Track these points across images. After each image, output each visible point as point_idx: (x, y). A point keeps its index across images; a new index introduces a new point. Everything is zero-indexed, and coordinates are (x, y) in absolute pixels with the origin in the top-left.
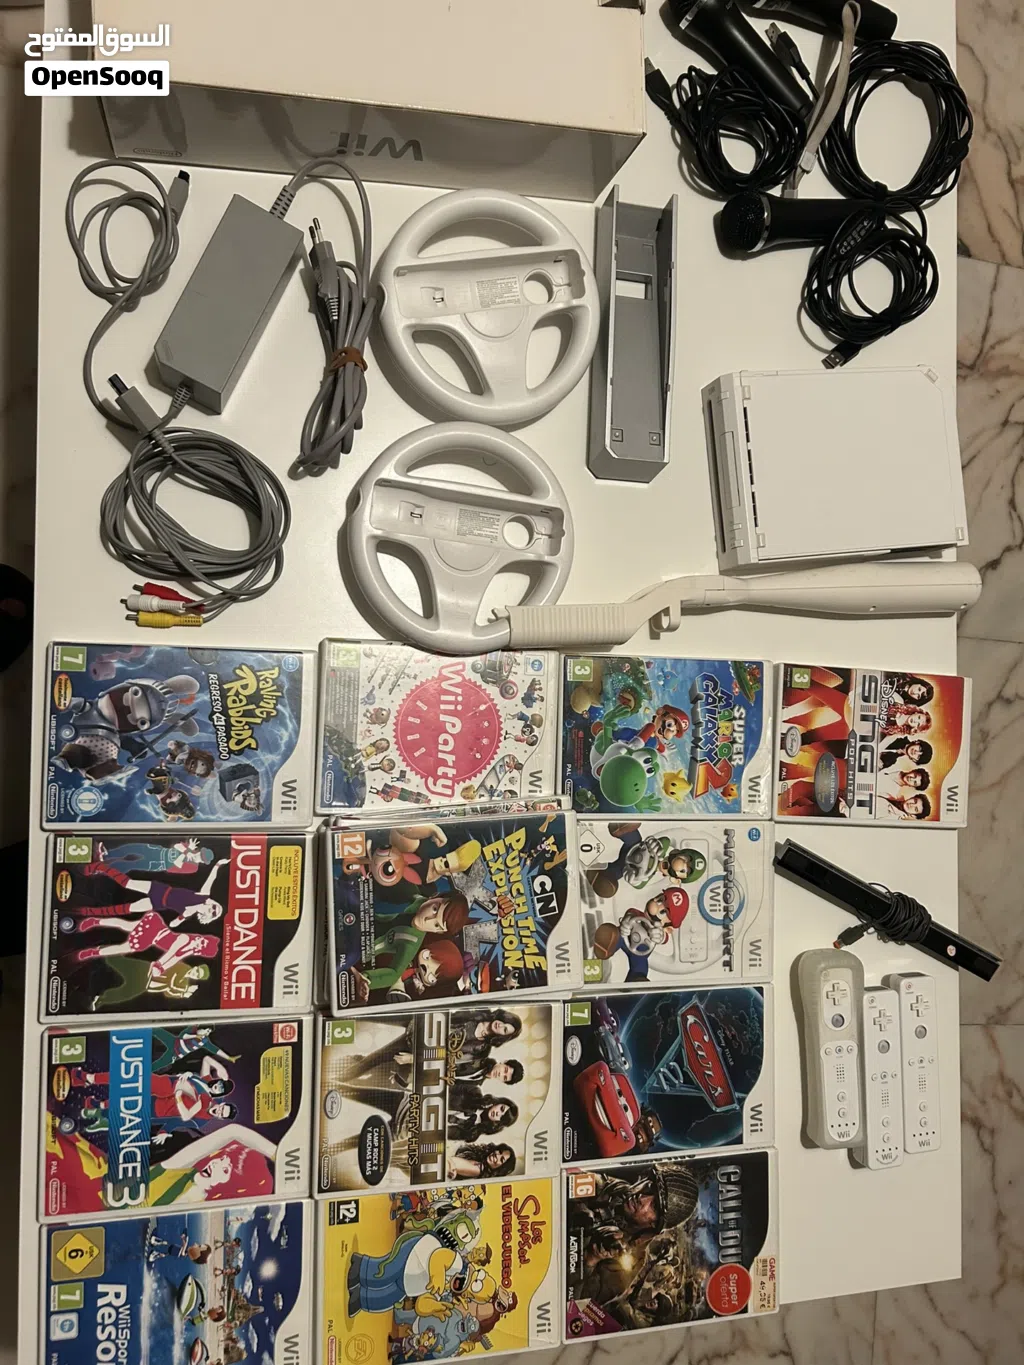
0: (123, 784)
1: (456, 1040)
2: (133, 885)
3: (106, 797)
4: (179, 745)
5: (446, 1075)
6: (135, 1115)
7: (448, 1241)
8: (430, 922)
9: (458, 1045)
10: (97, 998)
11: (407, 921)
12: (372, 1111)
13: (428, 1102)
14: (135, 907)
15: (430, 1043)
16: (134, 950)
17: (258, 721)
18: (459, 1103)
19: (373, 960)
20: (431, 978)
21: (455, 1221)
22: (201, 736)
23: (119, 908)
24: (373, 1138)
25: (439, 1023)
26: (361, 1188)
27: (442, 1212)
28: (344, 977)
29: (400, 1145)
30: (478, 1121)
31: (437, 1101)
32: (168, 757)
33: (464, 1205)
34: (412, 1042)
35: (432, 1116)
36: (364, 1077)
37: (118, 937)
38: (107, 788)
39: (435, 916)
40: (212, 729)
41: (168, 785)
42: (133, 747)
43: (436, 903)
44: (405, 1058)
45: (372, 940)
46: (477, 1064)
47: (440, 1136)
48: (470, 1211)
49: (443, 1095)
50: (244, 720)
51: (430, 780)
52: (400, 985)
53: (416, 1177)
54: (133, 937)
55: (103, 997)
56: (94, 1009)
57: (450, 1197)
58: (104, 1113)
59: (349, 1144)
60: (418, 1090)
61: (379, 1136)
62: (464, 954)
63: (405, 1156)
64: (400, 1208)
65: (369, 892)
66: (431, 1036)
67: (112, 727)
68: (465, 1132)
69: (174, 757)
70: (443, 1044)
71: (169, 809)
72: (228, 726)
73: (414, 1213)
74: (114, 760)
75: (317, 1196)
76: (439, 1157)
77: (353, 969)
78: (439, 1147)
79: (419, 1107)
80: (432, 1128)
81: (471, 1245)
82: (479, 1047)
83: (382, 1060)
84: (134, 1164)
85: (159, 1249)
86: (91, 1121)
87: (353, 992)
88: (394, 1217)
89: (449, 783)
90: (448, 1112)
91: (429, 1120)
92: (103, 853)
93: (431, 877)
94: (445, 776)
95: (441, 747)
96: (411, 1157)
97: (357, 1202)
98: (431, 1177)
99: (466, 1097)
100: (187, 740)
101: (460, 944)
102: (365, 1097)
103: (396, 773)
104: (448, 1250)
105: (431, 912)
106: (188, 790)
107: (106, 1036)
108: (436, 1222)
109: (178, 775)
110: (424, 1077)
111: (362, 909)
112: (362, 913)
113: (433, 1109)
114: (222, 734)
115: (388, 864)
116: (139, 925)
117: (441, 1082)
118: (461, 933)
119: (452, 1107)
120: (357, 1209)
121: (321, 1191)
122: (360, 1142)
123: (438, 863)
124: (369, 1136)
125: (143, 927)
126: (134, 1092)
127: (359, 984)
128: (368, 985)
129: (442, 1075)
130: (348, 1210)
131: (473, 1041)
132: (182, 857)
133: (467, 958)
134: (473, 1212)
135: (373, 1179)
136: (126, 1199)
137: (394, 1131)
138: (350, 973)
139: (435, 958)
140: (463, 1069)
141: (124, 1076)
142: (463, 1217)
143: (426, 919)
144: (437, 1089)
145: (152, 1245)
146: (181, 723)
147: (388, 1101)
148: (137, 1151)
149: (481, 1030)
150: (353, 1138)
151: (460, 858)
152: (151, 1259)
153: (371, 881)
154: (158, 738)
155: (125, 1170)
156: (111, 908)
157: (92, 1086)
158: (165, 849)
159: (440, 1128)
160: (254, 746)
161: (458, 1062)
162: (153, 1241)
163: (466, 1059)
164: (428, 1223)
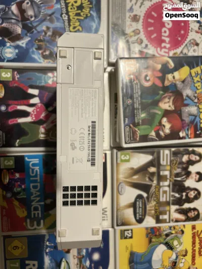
0: (24, 45)
1: (175, 162)
2: (31, 91)
3: (17, 51)
4: (48, 28)
5: (170, 177)
6: (37, 191)
7: (170, 247)
8: (167, 105)
9: (176, 164)
10: (18, 141)
11: (156, 103)
12: (138, 192)
13: (163, 189)
14: (32, 101)
15: (163, 163)
16: (33, 120)
17: (82, 18)
18: (176, 189)
19: (141, 122)
20: (167, 131)
21: (173, 239)
22: (58, 24)
23: (25, 101)
24: (139, 204)
25: (167, 155)
26: (135, 225)
27: (167, 235)
28: (128, 129)
29: (151, 207)
30: (184, 197)
31: (167, 189)
32: (43, 34)
33: (176, 233)
34: (155, 163)
35: (165, 195)
36: (135, 177)
37: (25, 114)
38: (17, 47)
39: (169, 102)
40: (62, 21)
41: (44, 46)
42: (28, 28)
43: (169, 96)
44: (152, 169)
45: (140, 112)
46: (183, 173)
47: (168, 203)
48: (179, 235)
49: (169, 186)
50: (76, 17)
51: (159, 49)
52: (153, 133)
53: (158, 221)
54: (32, 115)
55: (21, 140)
56: (17, 145)
57: (170, 229)
58: (24, 190)
59: (129, 206)
60: (158, 184)
61: (142, 203)
62: (182, 120)
63: (153, 212)
64: (150, 233)
65: (138, 89)
66: (163, 160)
67: (18, 19)
68: (179, 202)
69: (46, 34)
70: (169, 163)
71: (45, 57)
72: (69, 20)
73: (156, 235)
74: (19, 34)
75: (116, 227)
76: (168, 213)
77: (131, 125)
78: (167, 208)
79: (159, 191)
80: (164, 200)
81: (179, 249)
82: (184, 166)
83: (143, 170)
84: (38, 212)
85: (50, 247)
86: (19, 193)
87: (132, 136)
88: (147, 236)
89: (167, 50)
90: (172, 193)
91: (163, 197)
92: (17, 76)
93: (167, 83)
94: (165, 47)
95: (163, 34)
96: (156, 212)
97: (132, 230)
98: (164, 221)
99: (179, 187)
100: (51, 26)
101: (180, 115)
102: (136, 186)
103: (143, 45)
104: (170, 251)
105: (167, 100)
106: (53, 49)
107: (23, 157)
108: (165, 239)
109: (48, 42)
110: (161, 178)
111: (135, 97)
112: (135, 99)
113: (165, 192)
114: (66, 24)
115: (146, 76)
116: (34, 109)
117: (168, 181)
118: (181, 111)
119: (173, 191)
120: (132, 233)
121: (118, 225)
122: (134, 205)
123: (170, 76)
124: (138, 203)
125: (36, 110)
126: (36, 181)
127: (134, 133)
128: (139, 133)
129: (168, 177)
130: (128, 233)
131: (181, 163)
132: (51, 79)
133: (184, 122)
134: (180, 235)
135: (140, 221)
136: (35, 226)
137: (148, 201)
138: (130, 127)
139: (169, 121)
140: (177, 175)
141: (31, 174)
142: (177, 238)
143: (165, 103)
144: (167, 183)
145: (47, 246)
146: (48, 18)
147: (146, 188)
148: (39, 206)
149: (185, 158)
150: (131, 203)
151: (180, 75)
152: (47, 251)
153: (139, 84)
154: (39, 24)
155: (34, 214)
156: (22, 101)
157: (18, 178)
158: (44, 76)
159: (168, 200)
160: (81, 29)
161: (175, 172)
162: (48, 243)
163: (179, 170)
164: (161, 240)
